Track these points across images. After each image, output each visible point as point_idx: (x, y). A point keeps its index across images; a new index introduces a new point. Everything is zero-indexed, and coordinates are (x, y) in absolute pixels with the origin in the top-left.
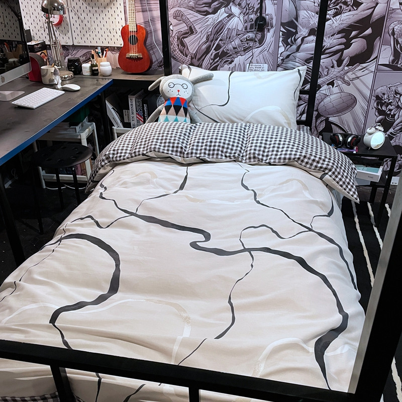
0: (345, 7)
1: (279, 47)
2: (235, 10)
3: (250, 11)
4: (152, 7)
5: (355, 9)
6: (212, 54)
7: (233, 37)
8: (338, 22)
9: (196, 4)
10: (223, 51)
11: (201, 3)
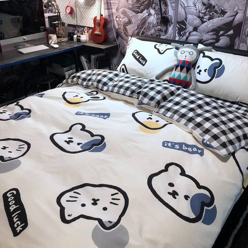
0: (216, 14)
1: (176, 36)
2: (152, 11)
4: (112, 7)
5: (222, 16)
7: (151, 27)
8: (211, 24)
9: (132, 7)
10: (146, 35)
11: (135, 7)
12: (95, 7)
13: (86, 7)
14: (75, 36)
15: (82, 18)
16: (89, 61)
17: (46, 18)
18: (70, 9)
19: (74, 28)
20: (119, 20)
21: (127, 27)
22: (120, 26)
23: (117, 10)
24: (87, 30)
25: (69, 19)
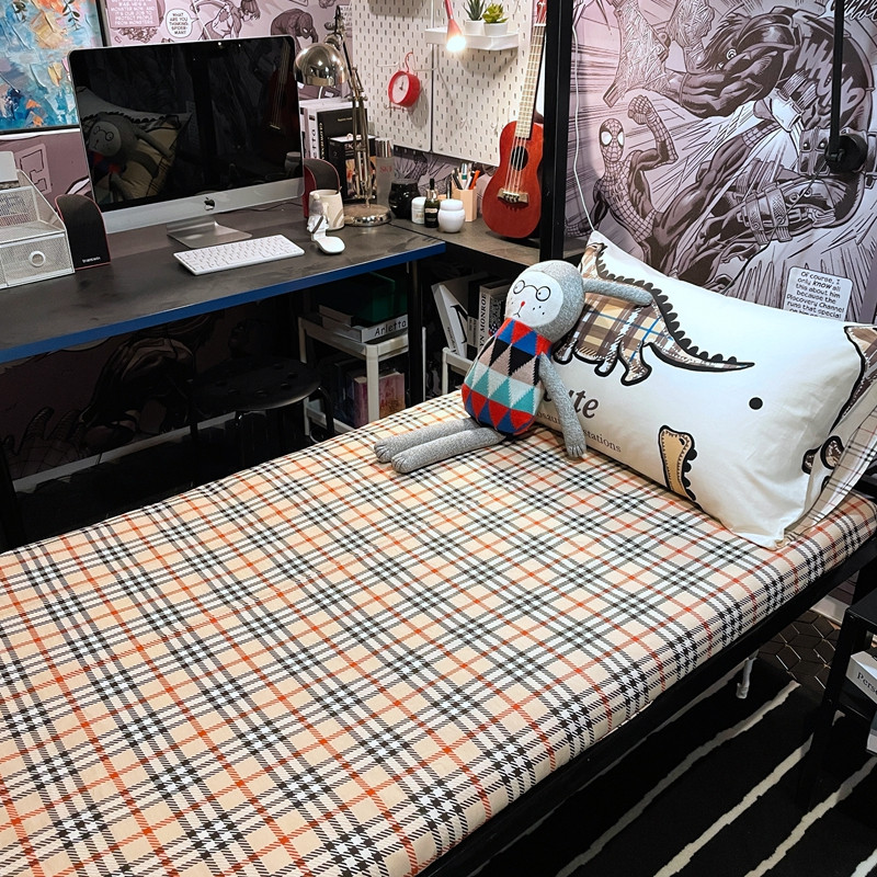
2: (783, 110)
3: (824, 118)
4: (588, 82)
6: (703, 223)
7: (765, 184)
9: (684, 84)
10: (734, 219)
11: (697, 85)
12: (510, 80)
13: (473, 80)
14: (419, 202)
15: (455, 123)
16: (469, 309)
17: (312, 118)
18: (406, 87)
19: (420, 164)
20: (615, 140)
21: (650, 176)
22: (614, 168)
23: (610, 95)
24: (470, 178)
25: (401, 127)
